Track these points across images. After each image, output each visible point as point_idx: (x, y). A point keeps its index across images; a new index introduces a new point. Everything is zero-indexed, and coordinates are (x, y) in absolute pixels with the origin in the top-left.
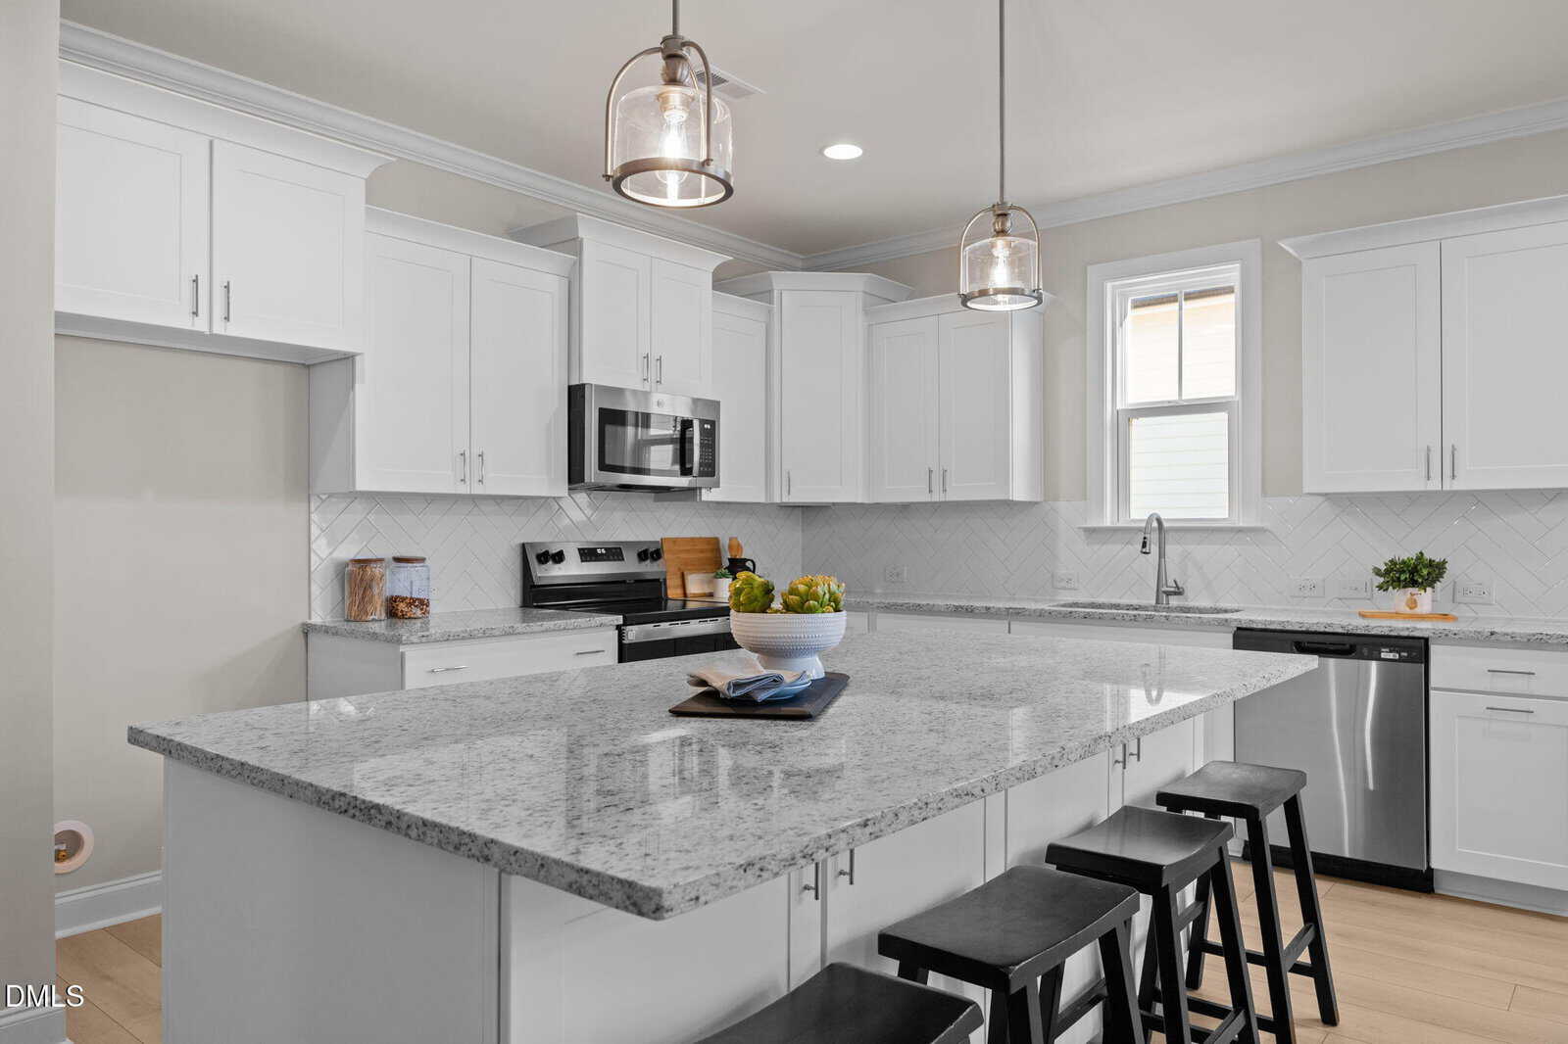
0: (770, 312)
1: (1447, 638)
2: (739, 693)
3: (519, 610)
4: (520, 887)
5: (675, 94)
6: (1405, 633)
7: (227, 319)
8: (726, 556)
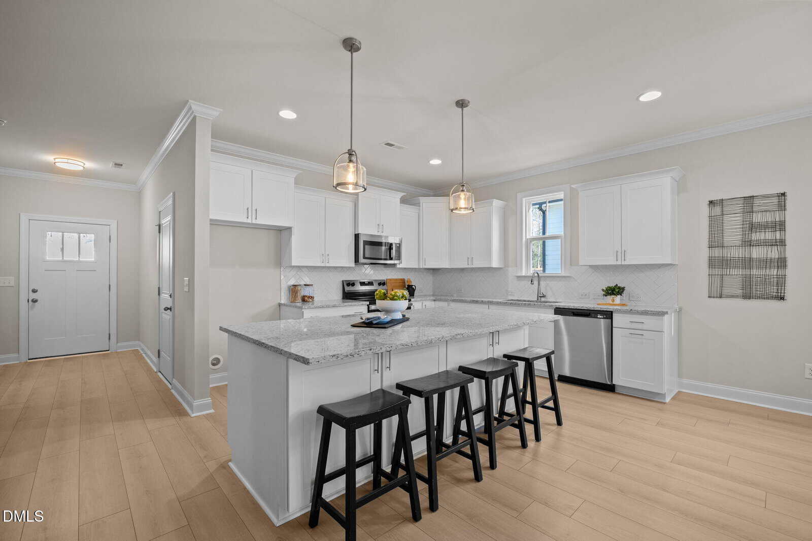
0: (419, 209)
1: (619, 311)
2: (368, 321)
3: (342, 300)
4: (292, 362)
5: (351, 165)
6: (605, 310)
7: (256, 219)
8: (407, 284)
